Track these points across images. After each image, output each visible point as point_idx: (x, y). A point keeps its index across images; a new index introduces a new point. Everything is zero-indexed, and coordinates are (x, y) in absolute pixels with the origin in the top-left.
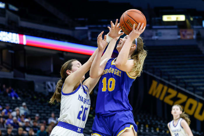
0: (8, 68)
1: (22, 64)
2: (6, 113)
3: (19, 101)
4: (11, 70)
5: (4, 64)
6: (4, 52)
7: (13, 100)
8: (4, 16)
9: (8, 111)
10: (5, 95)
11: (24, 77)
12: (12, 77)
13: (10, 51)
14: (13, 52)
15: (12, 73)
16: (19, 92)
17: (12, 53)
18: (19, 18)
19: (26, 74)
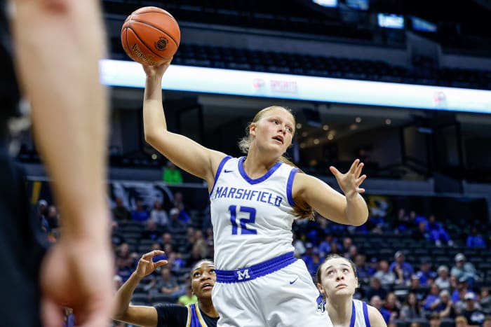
0: (419, 172)
1: (453, 159)
2: (422, 280)
3: (452, 248)
4: (427, 176)
5: (410, 163)
6: (408, 133)
7: (439, 249)
8: (403, 48)
9: (427, 276)
10: (418, 236)
11: (461, 190)
12: (432, 193)
13: (422, 130)
14: (429, 131)
15: (432, 182)
16: (450, 227)
17: (427, 135)
18: (439, 48)
19: (464, 183)
